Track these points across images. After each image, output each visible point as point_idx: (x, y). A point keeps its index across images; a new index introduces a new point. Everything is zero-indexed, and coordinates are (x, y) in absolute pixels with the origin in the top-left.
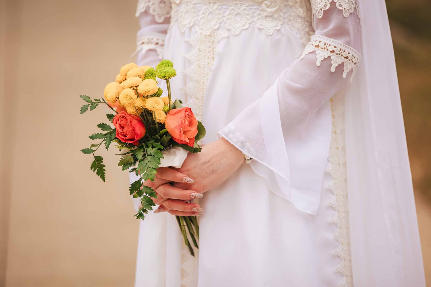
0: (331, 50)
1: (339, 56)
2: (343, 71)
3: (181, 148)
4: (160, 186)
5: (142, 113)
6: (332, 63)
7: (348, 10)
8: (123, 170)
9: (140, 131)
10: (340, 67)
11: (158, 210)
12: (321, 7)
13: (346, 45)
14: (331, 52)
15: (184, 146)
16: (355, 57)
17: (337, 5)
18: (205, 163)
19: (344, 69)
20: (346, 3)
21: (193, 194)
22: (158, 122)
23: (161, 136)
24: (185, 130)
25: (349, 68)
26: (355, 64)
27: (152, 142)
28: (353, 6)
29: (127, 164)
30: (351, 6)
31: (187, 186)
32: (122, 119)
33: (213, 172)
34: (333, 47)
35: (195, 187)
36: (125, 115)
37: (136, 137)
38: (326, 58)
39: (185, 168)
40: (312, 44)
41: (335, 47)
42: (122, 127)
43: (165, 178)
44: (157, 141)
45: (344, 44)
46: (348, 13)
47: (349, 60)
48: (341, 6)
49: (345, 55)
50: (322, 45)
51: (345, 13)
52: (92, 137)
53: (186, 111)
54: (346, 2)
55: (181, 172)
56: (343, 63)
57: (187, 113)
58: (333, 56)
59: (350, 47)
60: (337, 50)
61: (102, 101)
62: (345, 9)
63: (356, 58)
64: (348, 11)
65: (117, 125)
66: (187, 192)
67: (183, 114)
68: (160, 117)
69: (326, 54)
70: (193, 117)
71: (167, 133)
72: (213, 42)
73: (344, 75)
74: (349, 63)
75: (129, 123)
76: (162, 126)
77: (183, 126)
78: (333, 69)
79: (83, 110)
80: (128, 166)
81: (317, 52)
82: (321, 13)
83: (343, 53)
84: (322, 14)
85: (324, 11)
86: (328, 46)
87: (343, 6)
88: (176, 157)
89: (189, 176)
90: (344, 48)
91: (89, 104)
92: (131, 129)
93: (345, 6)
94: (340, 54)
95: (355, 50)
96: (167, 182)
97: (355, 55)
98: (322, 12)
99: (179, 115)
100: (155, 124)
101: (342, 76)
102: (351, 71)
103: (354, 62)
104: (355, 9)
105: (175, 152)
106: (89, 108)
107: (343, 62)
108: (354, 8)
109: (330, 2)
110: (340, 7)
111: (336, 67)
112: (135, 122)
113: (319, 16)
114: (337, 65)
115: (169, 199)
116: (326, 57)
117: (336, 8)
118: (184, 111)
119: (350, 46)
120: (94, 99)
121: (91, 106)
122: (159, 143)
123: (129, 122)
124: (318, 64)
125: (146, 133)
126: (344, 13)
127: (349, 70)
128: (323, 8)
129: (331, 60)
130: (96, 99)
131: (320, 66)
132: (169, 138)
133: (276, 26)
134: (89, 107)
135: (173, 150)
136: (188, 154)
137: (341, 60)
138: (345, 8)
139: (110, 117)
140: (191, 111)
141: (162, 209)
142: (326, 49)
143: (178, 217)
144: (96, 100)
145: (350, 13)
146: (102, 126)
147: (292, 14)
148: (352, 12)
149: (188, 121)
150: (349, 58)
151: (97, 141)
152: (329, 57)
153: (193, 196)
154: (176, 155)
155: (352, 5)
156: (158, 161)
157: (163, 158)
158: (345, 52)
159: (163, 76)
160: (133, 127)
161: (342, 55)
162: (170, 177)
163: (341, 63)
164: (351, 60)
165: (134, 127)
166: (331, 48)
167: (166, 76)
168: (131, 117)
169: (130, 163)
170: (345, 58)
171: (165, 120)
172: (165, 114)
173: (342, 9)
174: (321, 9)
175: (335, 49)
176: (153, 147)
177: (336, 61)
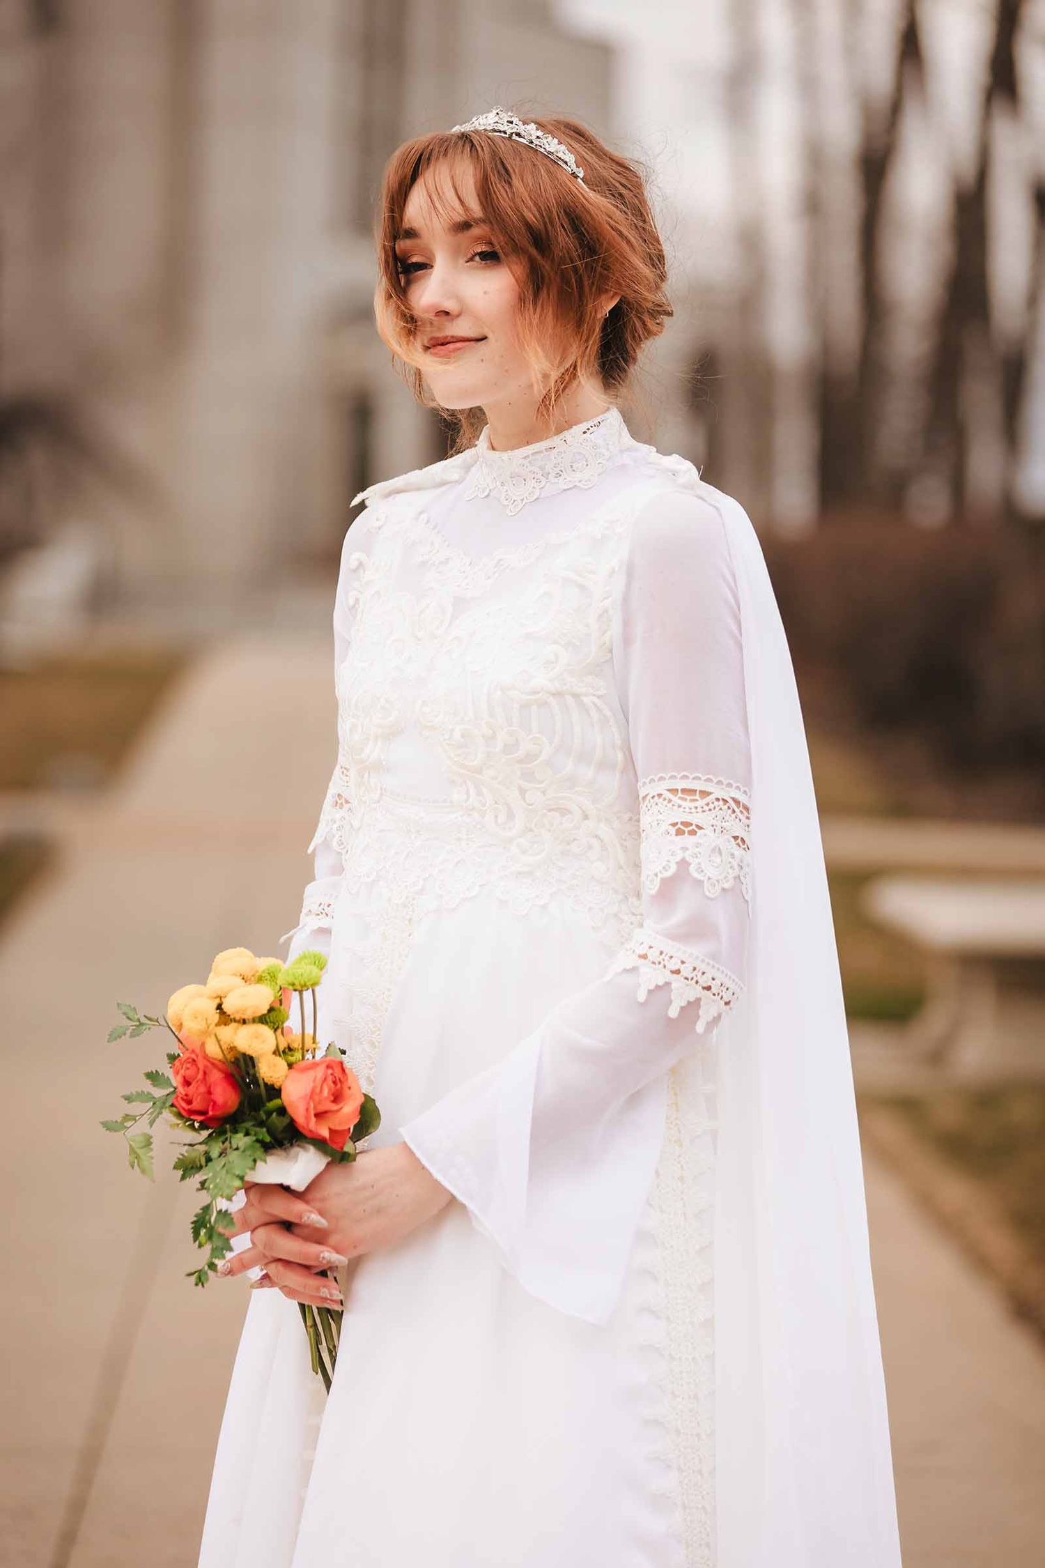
0: (674, 968)
1: (690, 982)
2: (698, 1017)
3: (311, 1149)
4: (259, 1226)
5: (237, 1059)
6: (673, 998)
7: (718, 881)
8: (183, 1178)
9: (225, 1097)
10: (692, 1007)
11: (259, 1282)
12: (658, 870)
13: (707, 960)
14: (673, 972)
15: (320, 1144)
16: (727, 989)
17: (692, 869)
18: (364, 1188)
19: (701, 1012)
20: (715, 865)
21: (326, 1255)
22: (266, 1084)
23: (269, 1114)
24: (321, 1108)
25: (714, 1012)
26: (727, 1003)
27: (249, 1124)
28: (732, 874)
29: (192, 1168)
30: (728, 873)
31: (319, 1237)
32: (189, 1065)
33: (379, 1211)
34: (679, 962)
35: (333, 1239)
36: (195, 1058)
37: (210, 1108)
38: (659, 986)
39: (316, 1194)
40: (632, 951)
41: (683, 962)
42: (187, 1083)
43: (268, 1209)
44: (261, 1124)
45: (703, 957)
46: (718, 889)
47: (714, 995)
48: (702, 871)
49: (705, 981)
50: (654, 955)
51: (710, 888)
52: (128, 1099)
53: (328, 1067)
54: (714, 862)
55: (307, 1202)
56: (698, 1000)
57: (330, 1071)
58: (677, 983)
59: (717, 966)
60: (686, 971)
61: (162, 1022)
62: (709, 878)
63: (732, 991)
64: (717, 884)
65: (179, 1078)
66: (313, 1248)
67: (320, 1072)
68: (270, 1070)
69: (661, 977)
70: (345, 1083)
71: (282, 1111)
72: (410, 920)
73: (700, 1027)
74: (713, 1001)
75: (200, 1076)
76: (274, 1092)
77: (316, 1098)
78: (673, 1012)
79: (115, 1036)
80: (194, 1171)
81: (642, 970)
82: (655, 883)
83: (699, 976)
84: (658, 885)
85: (662, 879)
86: (667, 958)
87: (705, 871)
88: (296, 1165)
89: (321, 1213)
90: (702, 967)
91: (132, 1026)
92: (202, 1089)
93: (711, 872)
94: (692, 979)
95: (729, 973)
96: (273, 1219)
97: (729, 984)
98: (657, 882)
99: (311, 1074)
100: (259, 1085)
101: (695, 1029)
102: (717, 1019)
103: (726, 999)
104: (738, 881)
105: (297, 1155)
106: (128, 1032)
107: (698, 996)
108: (735, 878)
109: (677, 860)
110: (699, 873)
111: (682, 1008)
112: (216, 1076)
113: (650, 889)
114: (684, 1003)
115: (279, 1260)
116: (660, 984)
117: (689, 874)
118: (324, 1066)
119: (717, 962)
120: (145, 1016)
121: (133, 1029)
122: (265, 1130)
123: (201, 1073)
124: (642, 997)
125: (241, 1104)
126: (705, 889)
127: (711, 1017)
128: (661, 872)
129: (672, 990)
130: (148, 1016)
131: (646, 1000)
132: (286, 1121)
133: (537, 896)
134: (130, 1031)
135: (296, 1150)
136: (328, 1164)
137: (694, 992)
138: (711, 876)
139: (173, 1058)
140: (343, 1070)
141: (266, 1282)
142: (662, 965)
143: (302, 1307)
144: (150, 1019)
145: (724, 890)
146: (153, 1077)
147: (577, 873)
148: (726, 886)
149: (330, 1090)
150: (714, 990)
151: (137, 1108)
152: (668, 984)
153: (323, 1258)
154: (297, 1161)
155: (730, 871)
156: (251, 1163)
157: (265, 1161)
158: (705, 975)
159: (290, 981)
160: (208, 1085)
161: (697, 982)
162: (282, 1208)
163: (694, 999)
164: (718, 994)
165: (210, 1087)
166: (674, 964)
167: (297, 982)
168: (209, 1064)
169: (199, 1166)
170: (704, 988)
171: (283, 1081)
172: (287, 1068)
173: (702, 878)
174: (656, 875)
175: (682, 967)
176: (247, 1134)
177: (682, 993)
